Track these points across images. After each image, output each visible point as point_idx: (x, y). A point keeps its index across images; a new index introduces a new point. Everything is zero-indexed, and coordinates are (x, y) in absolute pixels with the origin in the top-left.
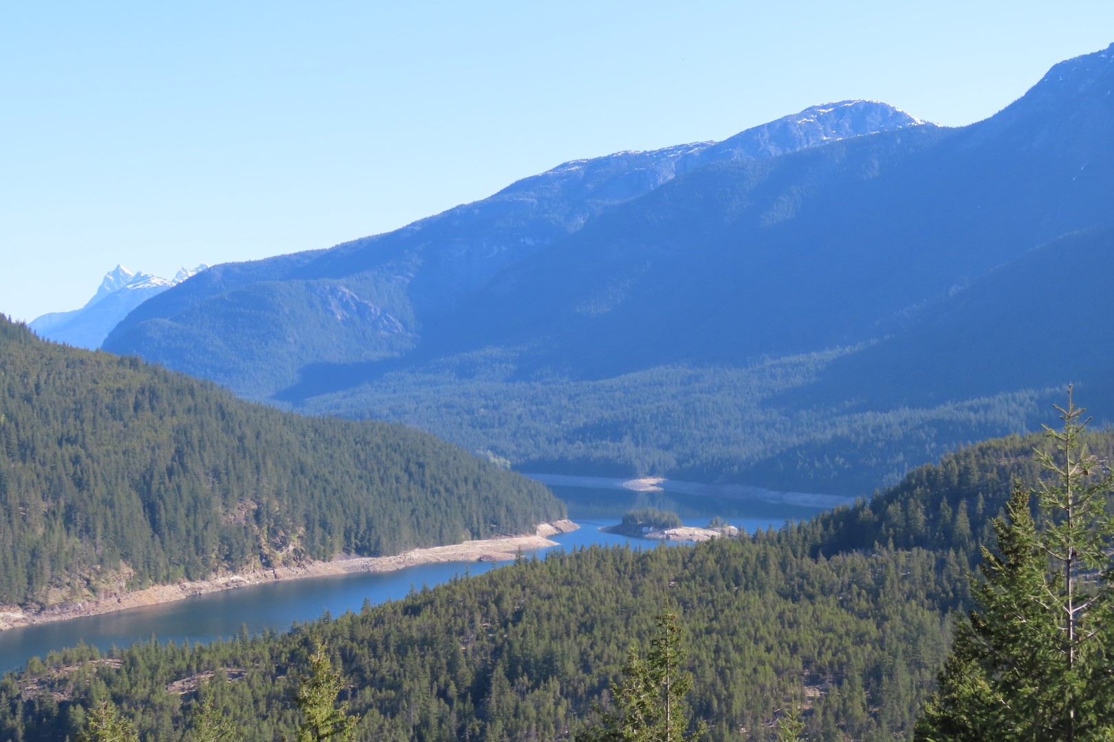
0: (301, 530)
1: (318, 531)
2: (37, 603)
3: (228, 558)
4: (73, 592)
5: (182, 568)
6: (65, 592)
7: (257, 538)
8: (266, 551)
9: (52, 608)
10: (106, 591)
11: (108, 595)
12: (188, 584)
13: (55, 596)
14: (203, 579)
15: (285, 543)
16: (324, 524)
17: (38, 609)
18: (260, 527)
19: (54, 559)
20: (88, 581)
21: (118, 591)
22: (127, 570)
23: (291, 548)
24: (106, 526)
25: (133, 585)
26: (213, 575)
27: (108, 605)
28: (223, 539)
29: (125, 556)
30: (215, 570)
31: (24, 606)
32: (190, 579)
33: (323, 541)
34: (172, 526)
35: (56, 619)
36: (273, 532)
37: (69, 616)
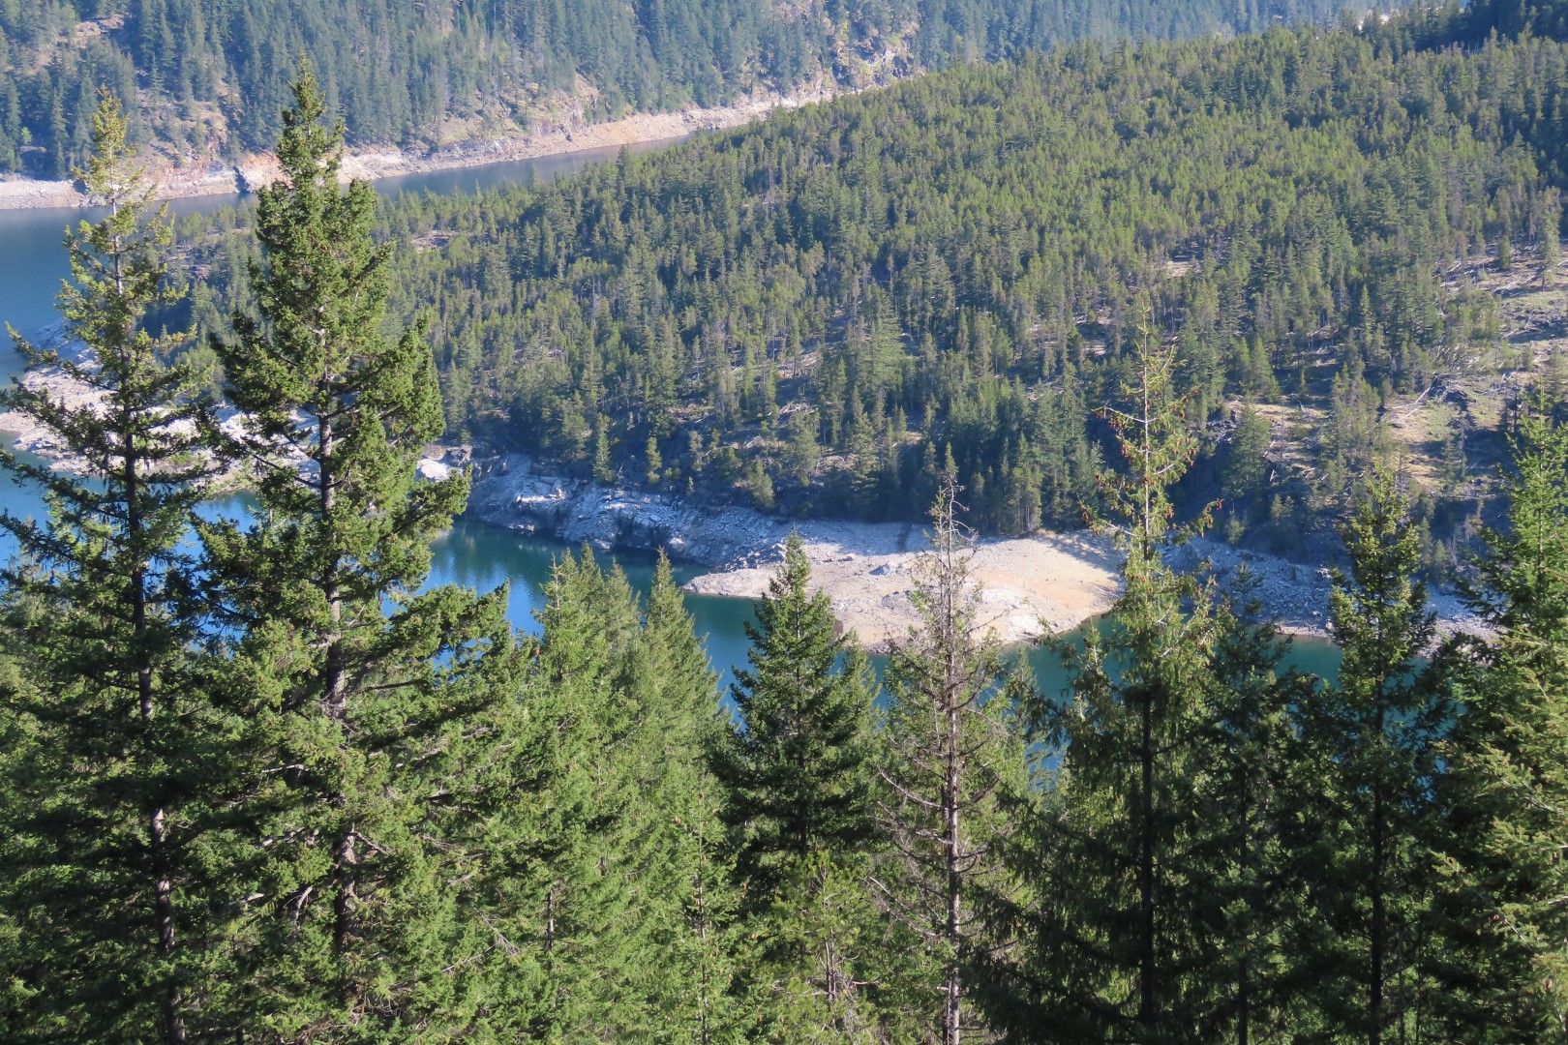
0: (911, 27)
1: (940, 27)
2: (425, 140)
3: (773, 71)
4: (488, 124)
5: (690, 87)
6: (473, 125)
7: (830, 40)
8: (844, 61)
9: (449, 148)
10: (545, 123)
11: (548, 128)
12: (697, 113)
13: (453, 131)
14: (724, 105)
15: (878, 46)
16: (953, 18)
17: (426, 147)
18: (835, 23)
19: (455, 76)
20: (514, 107)
21: (567, 124)
22: (585, 90)
23: (890, 55)
24: (553, 21)
25: (593, 115)
26: (744, 98)
27: (546, 145)
28: (767, 41)
29: (585, 70)
30: (747, 91)
31: (403, 145)
32: (702, 105)
33: (947, 45)
34: (674, 21)
35: (455, 165)
36: (859, 30)
37: (479, 160)
